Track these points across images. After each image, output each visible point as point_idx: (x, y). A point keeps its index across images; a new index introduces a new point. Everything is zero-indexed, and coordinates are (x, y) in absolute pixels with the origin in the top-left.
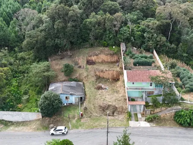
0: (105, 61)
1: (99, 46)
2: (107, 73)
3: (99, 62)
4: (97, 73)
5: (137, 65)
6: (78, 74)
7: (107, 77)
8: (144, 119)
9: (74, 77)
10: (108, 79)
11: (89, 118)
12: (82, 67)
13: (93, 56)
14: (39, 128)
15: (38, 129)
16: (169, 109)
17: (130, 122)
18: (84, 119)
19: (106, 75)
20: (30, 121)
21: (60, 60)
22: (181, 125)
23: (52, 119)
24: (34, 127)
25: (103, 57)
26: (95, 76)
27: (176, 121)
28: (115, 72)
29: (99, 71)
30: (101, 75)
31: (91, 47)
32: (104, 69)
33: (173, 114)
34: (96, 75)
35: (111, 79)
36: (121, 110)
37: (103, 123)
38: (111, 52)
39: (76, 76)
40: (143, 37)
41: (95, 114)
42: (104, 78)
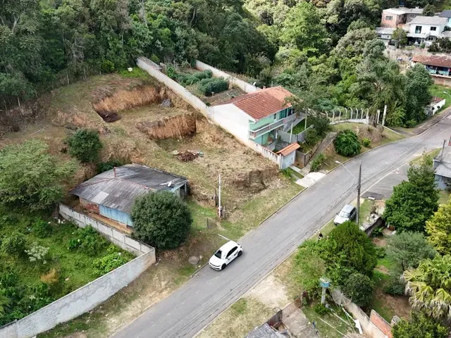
0: (132, 104)
1: (94, 75)
2: (169, 125)
3: (123, 111)
4: (151, 132)
5: (213, 93)
6: (111, 149)
7: (172, 135)
8: (306, 170)
9: (106, 159)
10: (176, 138)
11: (237, 211)
12: (101, 130)
13: (104, 100)
14: (176, 279)
15: (176, 282)
16: (325, 140)
17: (298, 182)
18: (232, 216)
19: (168, 132)
20: (131, 284)
21: (16, 133)
22: (350, 155)
23: (181, 249)
24: (163, 283)
25: (124, 97)
26: (151, 139)
27: (340, 153)
28: (183, 118)
29: (154, 127)
30: (160, 133)
31: (75, 82)
32: (161, 120)
33: (332, 145)
34: (152, 137)
35: (180, 137)
36: (268, 174)
37: (266, 205)
38: (135, 82)
39: (110, 155)
40: (174, 37)
41: (238, 200)
42: (166, 138)
